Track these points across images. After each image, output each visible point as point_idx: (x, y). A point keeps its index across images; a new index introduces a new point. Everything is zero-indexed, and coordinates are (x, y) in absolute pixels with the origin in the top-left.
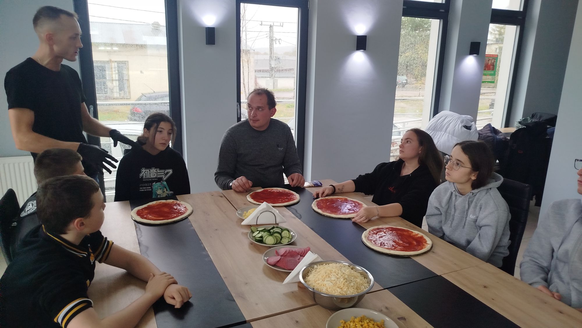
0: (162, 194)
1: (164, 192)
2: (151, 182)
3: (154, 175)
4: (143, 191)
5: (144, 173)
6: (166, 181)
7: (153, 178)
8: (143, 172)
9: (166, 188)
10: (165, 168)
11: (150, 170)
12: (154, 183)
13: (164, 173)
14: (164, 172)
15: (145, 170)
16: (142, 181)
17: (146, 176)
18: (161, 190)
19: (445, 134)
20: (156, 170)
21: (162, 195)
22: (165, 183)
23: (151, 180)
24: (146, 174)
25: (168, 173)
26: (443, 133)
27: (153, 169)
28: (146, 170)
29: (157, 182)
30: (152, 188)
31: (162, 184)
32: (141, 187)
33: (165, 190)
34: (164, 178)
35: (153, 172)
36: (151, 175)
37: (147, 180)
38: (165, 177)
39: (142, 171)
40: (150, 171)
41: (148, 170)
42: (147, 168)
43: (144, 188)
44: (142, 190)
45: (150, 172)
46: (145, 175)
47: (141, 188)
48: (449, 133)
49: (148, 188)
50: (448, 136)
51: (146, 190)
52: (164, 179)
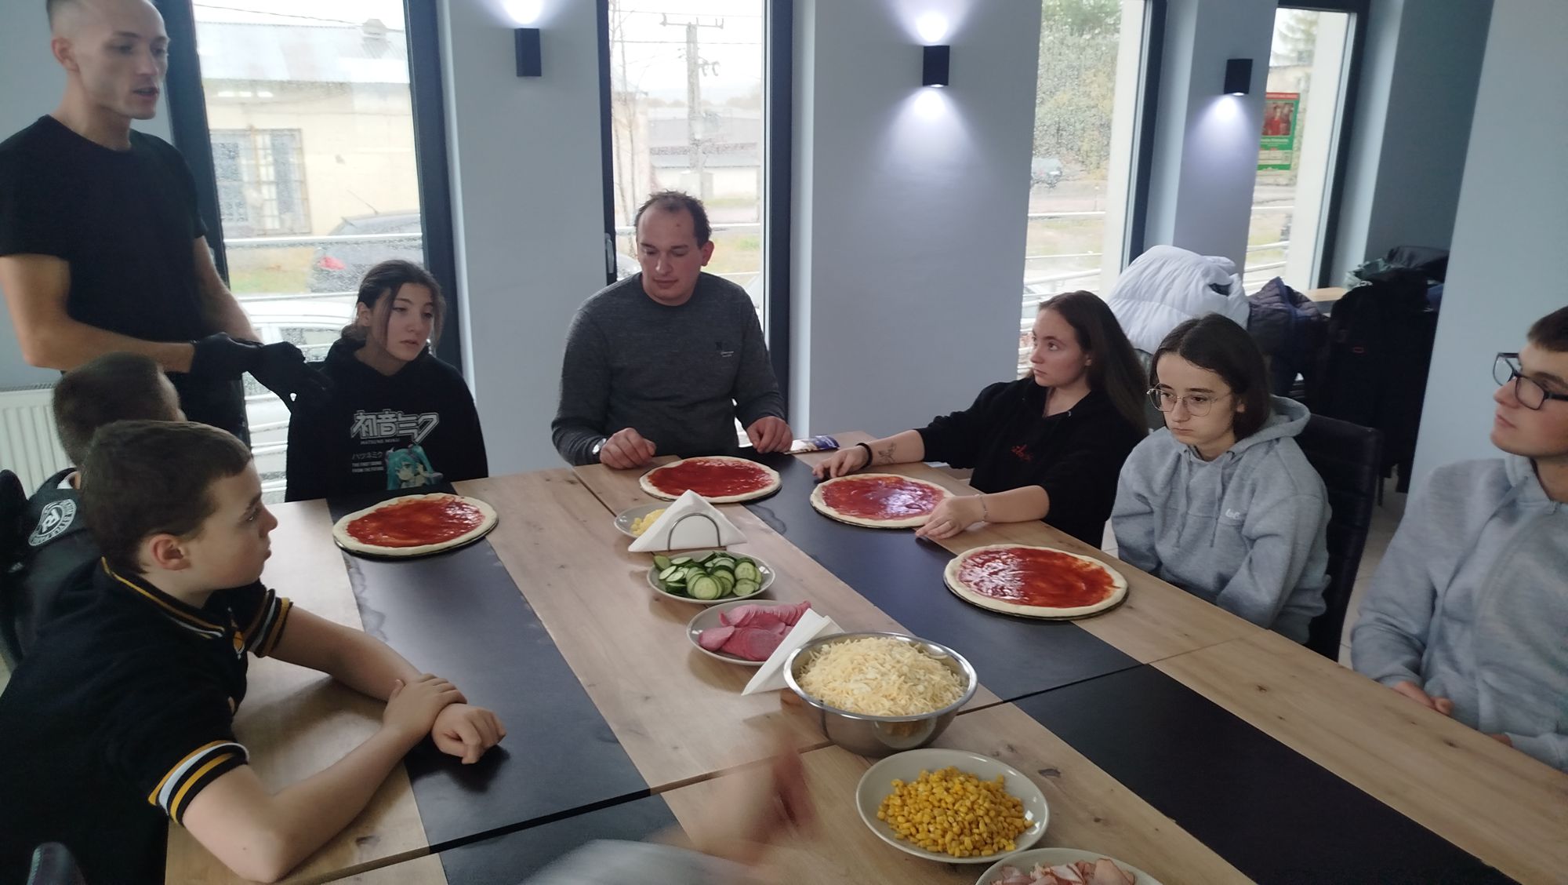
0: (411, 479)
1: (419, 474)
2: (382, 447)
3: (389, 429)
4: (360, 473)
5: (364, 423)
6: (422, 444)
7: (387, 438)
8: (359, 420)
9: (422, 463)
10: (419, 412)
11: (380, 416)
12: (391, 451)
13: (417, 423)
14: (417, 419)
15: (364, 417)
16: (358, 446)
17: (368, 433)
18: (411, 468)
19: (1161, 308)
20: (393, 415)
21: (411, 481)
22: (420, 450)
23: (381, 441)
24: (367, 426)
25: (426, 423)
26: (1158, 304)
27: (387, 412)
28: (368, 417)
29: (397, 446)
30: (384, 465)
31: (410, 453)
32: (357, 461)
33: (420, 468)
34: (416, 436)
35: (387, 421)
36: (383, 429)
37: (373, 442)
38: (419, 434)
39: (358, 418)
40: (378, 418)
41: (373, 417)
42: (369, 410)
43: (365, 464)
44: (358, 468)
45: (379, 421)
46: (364, 429)
47: (356, 465)
48: (1173, 305)
49: (373, 463)
50: (1170, 312)
51: (368, 470)
52: (417, 440)
